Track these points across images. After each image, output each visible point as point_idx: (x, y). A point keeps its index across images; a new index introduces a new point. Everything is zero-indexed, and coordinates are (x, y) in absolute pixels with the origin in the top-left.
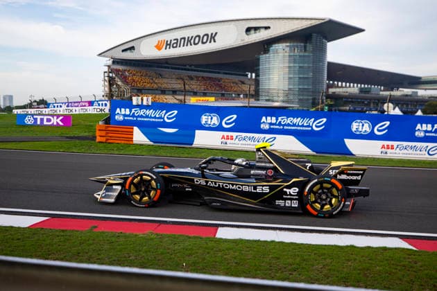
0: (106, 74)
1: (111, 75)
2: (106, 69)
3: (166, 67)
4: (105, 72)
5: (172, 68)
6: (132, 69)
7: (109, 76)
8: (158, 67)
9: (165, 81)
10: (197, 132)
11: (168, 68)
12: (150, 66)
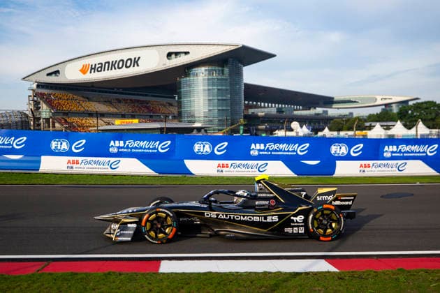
0: (31, 98)
1: (35, 98)
2: (31, 93)
3: (93, 91)
4: (29, 96)
5: (100, 92)
6: (58, 93)
7: (33, 100)
8: (85, 90)
9: (93, 104)
11: (95, 91)
12: (77, 90)
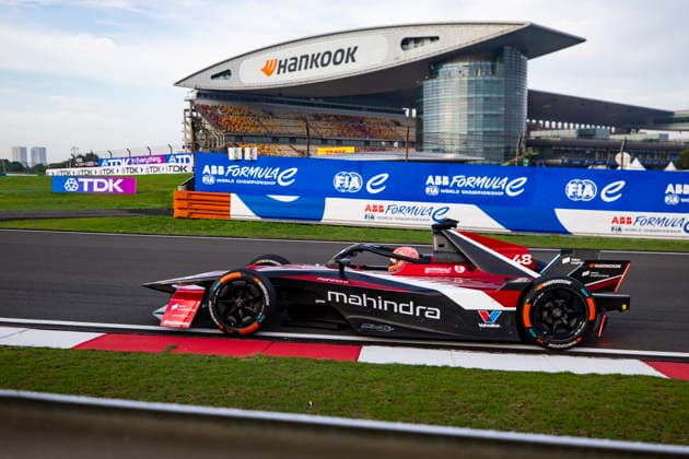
0: (188, 114)
1: (194, 114)
2: (187, 105)
3: (277, 102)
4: (186, 110)
5: (289, 103)
6: (227, 105)
7: (191, 117)
8: (267, 101)
9: (279, 122)
10: (329, 201)
11: (282, 102)
12: (255, 100)
